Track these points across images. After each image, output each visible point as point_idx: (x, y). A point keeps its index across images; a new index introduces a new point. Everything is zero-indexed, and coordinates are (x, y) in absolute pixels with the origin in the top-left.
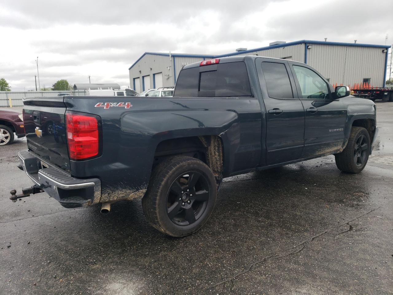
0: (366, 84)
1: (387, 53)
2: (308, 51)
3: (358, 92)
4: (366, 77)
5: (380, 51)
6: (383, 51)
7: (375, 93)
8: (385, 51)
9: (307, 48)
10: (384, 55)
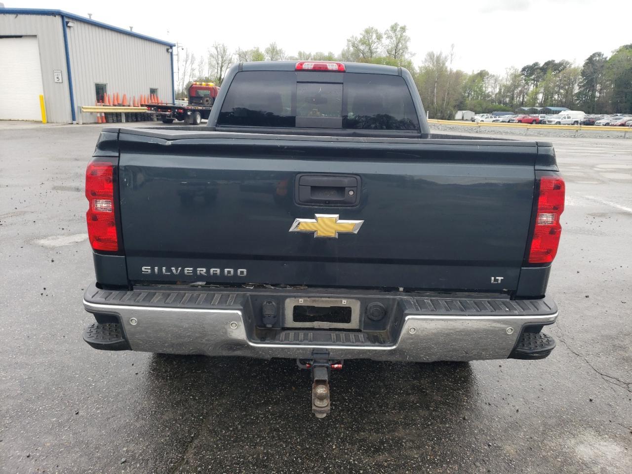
0: (154, 95)
1: (172, 54)
2: (68, 30)
3: (153, 109)
4: (154, 87)
5: (164, 48)
6: (167, 50)
7: (177, 112)
8: (170, 50)
9: (65, 25)
10: (169, 55)
